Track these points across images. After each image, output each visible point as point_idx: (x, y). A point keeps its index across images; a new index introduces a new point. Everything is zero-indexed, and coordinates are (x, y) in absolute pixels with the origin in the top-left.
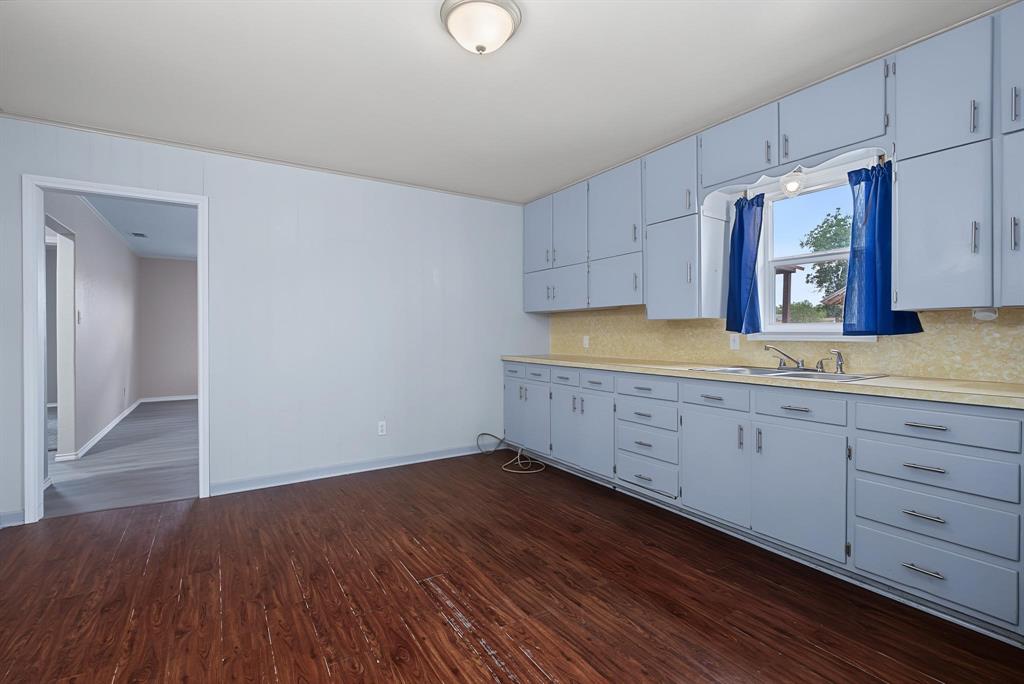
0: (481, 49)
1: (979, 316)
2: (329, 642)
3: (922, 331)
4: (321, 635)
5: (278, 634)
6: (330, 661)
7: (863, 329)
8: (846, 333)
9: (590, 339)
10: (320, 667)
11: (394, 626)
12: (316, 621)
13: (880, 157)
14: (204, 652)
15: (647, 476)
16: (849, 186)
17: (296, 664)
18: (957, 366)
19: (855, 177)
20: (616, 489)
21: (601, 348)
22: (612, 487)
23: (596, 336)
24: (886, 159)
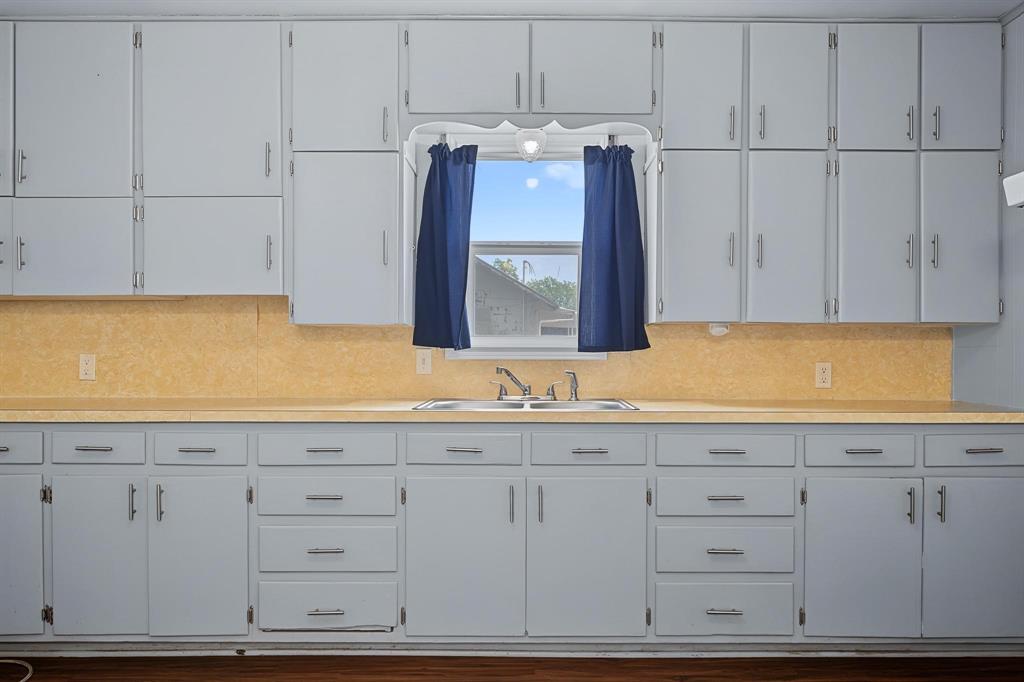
1: (716, 331)
3: (649, 346)
7: (592, 344)
8: (582, 348)
9: (99, 361)
13: (611, 137)
15: (333, 608)
16: (582, 163)
18: (678, 384)
19: (591, 153)
20: (247, 654)
21: (131, 379)
22: (233, 653)
23: (117, 355)
24: (620, 142)
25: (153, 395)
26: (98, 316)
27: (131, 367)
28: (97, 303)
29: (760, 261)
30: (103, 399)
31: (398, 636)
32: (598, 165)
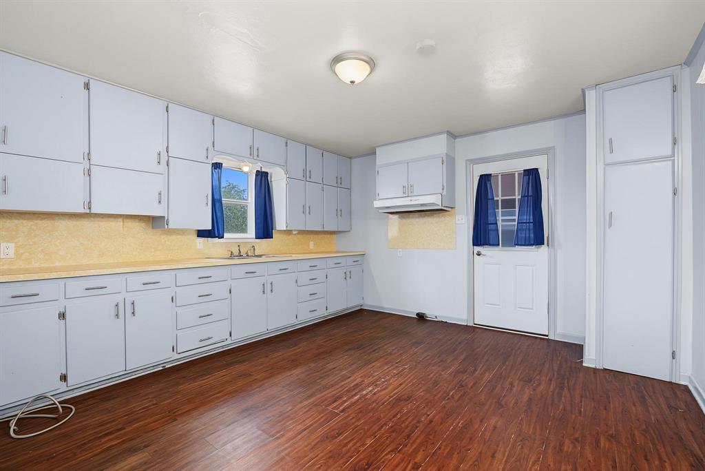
0: (352, 82)
2: (419, 422)
4: (417, 427)
5: (433, 443)
6: (429, 415)
9: (17, 247)
10: (434, 416)
11: (389, 407)
12: (409, 435)
14: (475, 465)
16: (255, 176)
17: (441, 424)
19: (258, 173)
20: (167, 367)
21: (42, 256)
22: (161, 368)
23: (31, 243)
24: (263, 170)
25: (58, 264)
26: (16, 222)
27: (42, 250)
28: (15, 214)
29: (309, 213)
30: (21, 269)
31: (229, 342)
32: (259, 177)
